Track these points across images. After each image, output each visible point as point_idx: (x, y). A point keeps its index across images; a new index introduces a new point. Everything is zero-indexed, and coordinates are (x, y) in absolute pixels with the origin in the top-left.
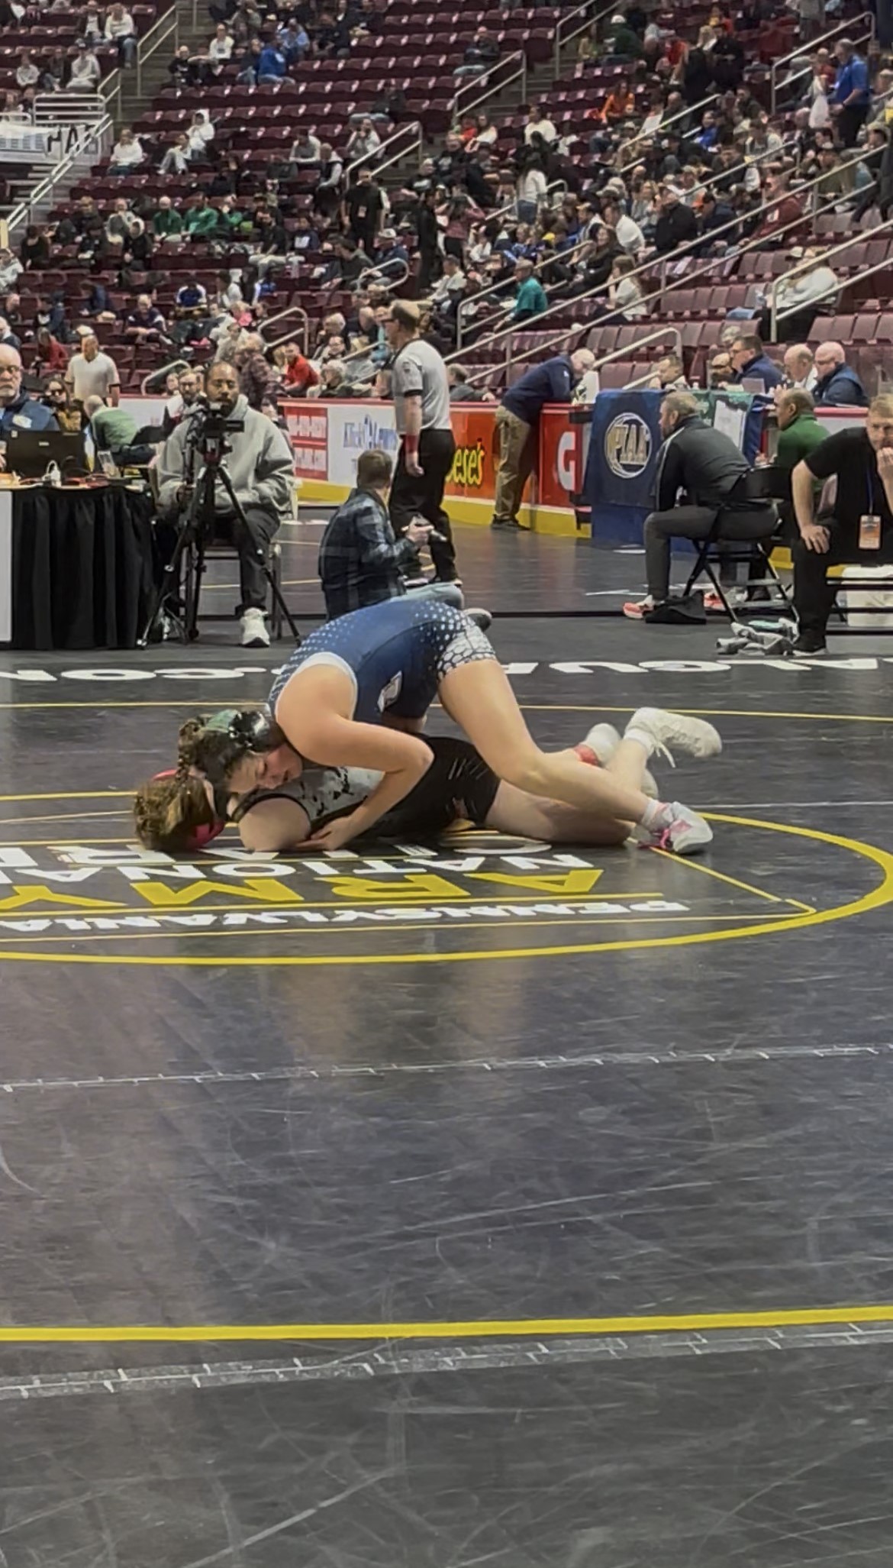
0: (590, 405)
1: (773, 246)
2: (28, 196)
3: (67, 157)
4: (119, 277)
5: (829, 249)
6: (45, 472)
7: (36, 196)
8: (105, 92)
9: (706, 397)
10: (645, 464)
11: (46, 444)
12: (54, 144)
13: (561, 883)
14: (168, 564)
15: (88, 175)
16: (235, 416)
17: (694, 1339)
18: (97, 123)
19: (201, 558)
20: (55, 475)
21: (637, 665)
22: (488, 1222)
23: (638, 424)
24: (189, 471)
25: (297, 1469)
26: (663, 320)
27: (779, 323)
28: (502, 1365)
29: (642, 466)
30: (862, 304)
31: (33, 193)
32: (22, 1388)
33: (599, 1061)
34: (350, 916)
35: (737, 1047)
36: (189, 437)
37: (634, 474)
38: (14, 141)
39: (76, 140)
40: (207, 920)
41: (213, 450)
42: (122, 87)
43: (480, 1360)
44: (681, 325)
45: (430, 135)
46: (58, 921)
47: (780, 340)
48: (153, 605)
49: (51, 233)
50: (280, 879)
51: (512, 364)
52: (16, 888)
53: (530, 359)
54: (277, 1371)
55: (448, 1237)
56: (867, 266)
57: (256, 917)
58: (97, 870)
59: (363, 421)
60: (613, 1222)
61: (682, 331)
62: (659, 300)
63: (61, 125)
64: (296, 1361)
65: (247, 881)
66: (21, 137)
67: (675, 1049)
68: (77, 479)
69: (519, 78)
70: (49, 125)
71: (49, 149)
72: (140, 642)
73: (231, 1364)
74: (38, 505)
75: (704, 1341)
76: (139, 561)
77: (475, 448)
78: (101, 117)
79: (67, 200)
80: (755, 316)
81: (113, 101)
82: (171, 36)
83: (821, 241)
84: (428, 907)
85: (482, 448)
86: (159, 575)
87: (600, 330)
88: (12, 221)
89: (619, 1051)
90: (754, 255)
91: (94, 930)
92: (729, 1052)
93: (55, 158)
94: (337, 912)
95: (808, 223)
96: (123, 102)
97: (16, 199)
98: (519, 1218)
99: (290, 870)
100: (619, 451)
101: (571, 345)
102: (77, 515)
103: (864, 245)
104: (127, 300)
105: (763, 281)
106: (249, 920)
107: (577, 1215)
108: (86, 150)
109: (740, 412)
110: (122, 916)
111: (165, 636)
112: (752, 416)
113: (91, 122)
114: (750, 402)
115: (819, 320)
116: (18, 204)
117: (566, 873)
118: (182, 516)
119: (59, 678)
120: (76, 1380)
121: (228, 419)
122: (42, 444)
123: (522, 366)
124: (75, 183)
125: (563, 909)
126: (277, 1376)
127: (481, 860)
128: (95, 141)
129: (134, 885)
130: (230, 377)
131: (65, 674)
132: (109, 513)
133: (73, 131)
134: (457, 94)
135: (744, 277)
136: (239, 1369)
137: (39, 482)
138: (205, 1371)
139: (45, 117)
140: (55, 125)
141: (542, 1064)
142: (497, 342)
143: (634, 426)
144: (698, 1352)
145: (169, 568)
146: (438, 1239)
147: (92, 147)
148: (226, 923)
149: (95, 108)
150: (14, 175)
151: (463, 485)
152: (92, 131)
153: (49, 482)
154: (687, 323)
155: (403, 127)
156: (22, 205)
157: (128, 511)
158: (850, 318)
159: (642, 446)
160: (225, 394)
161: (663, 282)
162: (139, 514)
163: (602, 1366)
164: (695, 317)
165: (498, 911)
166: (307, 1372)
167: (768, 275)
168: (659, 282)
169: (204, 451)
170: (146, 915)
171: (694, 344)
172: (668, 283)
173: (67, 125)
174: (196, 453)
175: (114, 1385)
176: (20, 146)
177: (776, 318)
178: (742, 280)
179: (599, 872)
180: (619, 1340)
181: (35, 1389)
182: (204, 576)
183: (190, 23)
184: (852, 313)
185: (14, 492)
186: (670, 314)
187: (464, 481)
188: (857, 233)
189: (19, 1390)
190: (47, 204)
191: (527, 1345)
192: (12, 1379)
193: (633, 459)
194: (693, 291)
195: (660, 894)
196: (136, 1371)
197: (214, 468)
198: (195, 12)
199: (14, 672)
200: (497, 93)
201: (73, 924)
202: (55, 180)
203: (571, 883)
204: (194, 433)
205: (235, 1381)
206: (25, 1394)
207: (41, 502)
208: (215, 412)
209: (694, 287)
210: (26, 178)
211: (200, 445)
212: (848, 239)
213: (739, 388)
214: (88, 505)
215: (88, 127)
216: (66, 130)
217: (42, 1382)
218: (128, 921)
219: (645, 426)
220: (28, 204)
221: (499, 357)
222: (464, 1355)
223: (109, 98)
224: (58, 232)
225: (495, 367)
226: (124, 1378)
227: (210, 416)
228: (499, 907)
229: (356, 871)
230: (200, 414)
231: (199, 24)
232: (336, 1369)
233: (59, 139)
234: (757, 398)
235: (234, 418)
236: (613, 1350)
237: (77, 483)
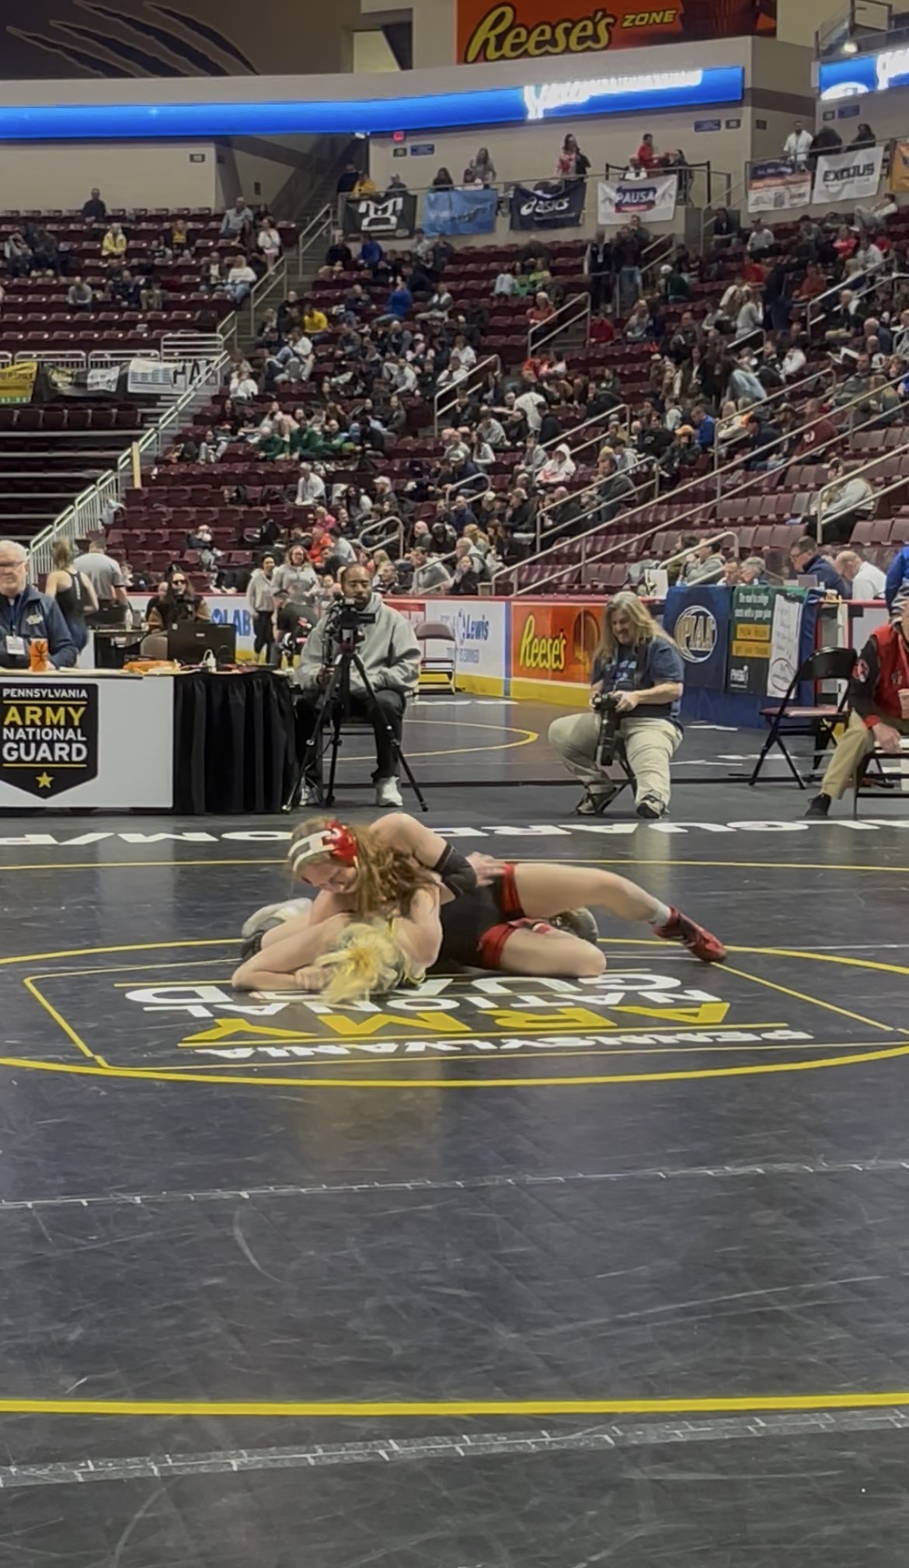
0: (661, 601)
1: (815, 460)
2: (157, 422)
3: (191, 388)
4: (237, 491)
5: (866, 463)
6: (201, 660)
7: (163, 422)
8: (223, 332)
9: (766, 591)
10: (711, 650)
11: (202, 635)
12: (179, 377)
13: (696, 1015)
14: (309, 738)
15: (208, 404)
16: (371, 608)
17: (893, 1414)
18: (217, 358)
19: (337, 733)
20: (211, 662)
21: (725, 825)
22: (687, 1312)
23: (705, 615)
24: (328, 659)
25: (564, 1527)
26: (719, 524)
27: (824, 527)
28: (727, 1437)
29: (708, 653)
30: (898, 509)
31: (161, 419)
32: (308, 1456)
33: (760, 1171)
34: (515, 1044)
35: (880, 1158)
36: (328, 628)
37: (701, 660)
38: (144, 375)
39: (198, 373)
40: (392, 1048)
41: (349, 639)
42: (239, 327)
43: (705, 1432)
44: (737, 529)
45: (507, 366)
46: (261, 1049)
47: (825, 542)
48: (296, 775)
49: (177, 454)
50: (448, 1012)
51: (586, 564)
52: (218, 1021)
53: (602, 560)
54: (529, 1441)
55: (658, 1324)
56: (900, 477)
57: (434, 1046)
58: (284, 1005)
59: (457, 615)
60: (799, 1312)
61: (739, 534)
62: (715, 508)
63: (185, 361)
64: (544, 1433)
65: (419, 1014)
66: (150, 371)
67: (825, 1160)
68: (229, 666)
69: (585, 316)
70: (175, 361)
71: (175, 382)
72: (284, 807)
73: (487, 1436)
74: (197, 688)
75: (903, 1416)
76: (284, 736)
77: (558, 637)
78: (220, 353)
79: (190, 425)
80: (803, 522)
81: (230, 339)
82: (280, 284)
83: (857, 455)
84: (583, 1036)
85: (564, 637)
86: (301, 748)
87: (664, 534)
88: (144, 443)
89: (777, 1161)
90: (798, 468)
91: (293, 1057)
92: (873, 1162)
93: (180, 389)
94: (503, 1041)
95: (845, 441)
96: (239, 340)
97: (146, 425)
98: (716, 1308)
99: (454, 1005)
100: (688, 639)
101: (638, 547)
102: (230, 695)
103: (897, 458)
104: (244, 512)
105: (807, 491)
106: (427, 1047)
107: (768, 1305)
108: (207, 382)
109: (797, 604)
110: (315, 1045)
111: (303, 803)
112: (808, 609)
113: (212, 358)
114: (806, 595)
115: (860, 525)
116: (148, 429)
117: (699, 1007)
118: (321, 697)
119: (221, 840)
120: (354, 1449)
121: (364, 612)
122: (199, 635)
123: (596, 566)
124: (198, 411)
125: (701, 1038)
126: (530, 1447)
127: (620, 996)
128: (214, 374)
129: (320, 1018)
130: (365, 578)
131: (226, 836)
132: (258, 694)
133: (196, 365)
134: (531, 331)
135: (790, 487)
136: (496, 1440)
137: (197, 668)
138: (465, 1441)
139: (172, 354)
140: (180, 361)
141: (710, 1173)
142: (572, 545)
143: (701, 617)
144: (899, 1426)
145: (310, 742)
146: (648, 1326)
147: (213, 380)
148: (408, 1050)
149: (215, 346)
150: (144, 404)
151: (547, 670)
152: (212, 365)
153: (206, 668)
154: (743, 527)
155: (483, 360)
156: (152, 430)
157: (274, 693)
158: (888, 522)
159: (709, 635)
160: (361, 593)
161: (719, 492)
162: (284, 696)
163: (815, 1437)
164: (748, 522)
165: (645, 1040)
166: (556, 1442)
167: (812, 485)
168: (715, 492)
169: (340, 640)
170: (336, 1044)
171: (748, 546)
172: (723, 493)
173: (190, 361)
174: (334, 642)
175: (388, 1453)
176: (150, 379)
177: (821, 522)
178: (788, 490)
179: (727, 1005)
180: (827, 1415)
181: (320, 1457)
182: (340, 749)
183: (297, 272)
184: (889, 517)
185: (177, 678)
186: (726, 520)
187: (548, 666)
188: (890, 449)
189: (305, 1459)
190: (173, 428)
191: (745, 1419)
192: (297, 1448)
193: (701, 646)
194: (745, 500)
195: (785, 1025)
196: (405, 1442)
197: (348, 655)
198: (301, 262)
199: (180, 834)
200: (566, 330)
201: (273, 1052)
202: (180, 409)
203: (705, 1015)
204: (331, 625)
205: (494, 1451)
206: (312, 1462)
207: (200, 686)
208: (350, 606)
209: (746, 496)
210: (154, 407)
211: (337, 635)
212: (883, 453)
213: (796, 583)
214: (240, 688)
215: (208, 362)
216: (189, 365)
217: (325, 1451)
218: (321, 1049)
219: (711, 617)
220: (157, 429)
221: (575, 559)
222: (692, 1429)
223: (228, 336)
224: (183, 453)
225: (571, 568)
226: (395, 1447)
227: (345, 609)
228: (646, 1036)
229: (514, 1005)
230: (337, 608)
231: (304, 273)
232: (580, 1440)
233: (183, 372)
234: (813, 592)
235: (369, 612)
236: (823, 1424)
237: (230, 669)
